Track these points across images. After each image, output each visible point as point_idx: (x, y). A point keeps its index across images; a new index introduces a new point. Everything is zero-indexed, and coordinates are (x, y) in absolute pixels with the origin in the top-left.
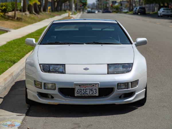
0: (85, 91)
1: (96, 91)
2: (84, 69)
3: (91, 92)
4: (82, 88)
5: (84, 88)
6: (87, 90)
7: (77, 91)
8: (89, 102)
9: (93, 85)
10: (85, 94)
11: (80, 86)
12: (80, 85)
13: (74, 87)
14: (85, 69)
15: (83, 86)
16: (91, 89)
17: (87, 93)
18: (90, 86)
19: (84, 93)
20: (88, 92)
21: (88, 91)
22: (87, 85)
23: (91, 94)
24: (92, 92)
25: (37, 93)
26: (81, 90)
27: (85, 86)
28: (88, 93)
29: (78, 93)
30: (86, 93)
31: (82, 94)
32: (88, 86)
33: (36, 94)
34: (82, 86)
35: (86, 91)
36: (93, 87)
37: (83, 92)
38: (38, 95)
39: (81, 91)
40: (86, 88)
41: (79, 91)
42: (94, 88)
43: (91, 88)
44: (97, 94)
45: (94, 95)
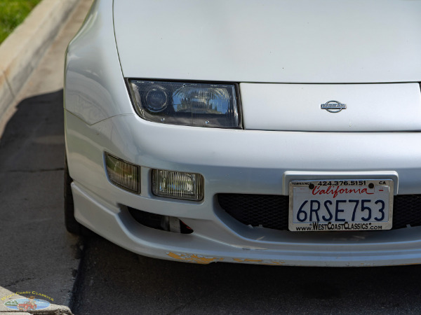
0: (332, 208)
1: (381, 211)
2: (323, 107)
3: (360, 214)
4: (322, 198)
5: (330, 197)
6: (341, 206)
7: (300, 211)
8: (351, 255)
9: (371, 186)
10: (333, 220)
11: (311, 186)
12: (312, 184)
13: (284, 193)
14: (327, 107)
15: (325, 188)
16: (363, 201)
17: (340, 216)
18: (356, 187)
19: (328, 217)
20: (346, 215)
21: (348, 208)
22: (346, 183)
23: (358, 220)
24: (366, 214)
25: (118, 210)
26: (315, 206)
27: (334, 189)
28: (349, 219)
29: (302, 216)
30: (337, 220)
31: (322, 222)
32: (349, 188)
33: (114, 214)
34: (322, 188)
35: (337, 211)
36: (369, 190)
37: (323, 212)
38: (121, 215)
39: (316, 211)
40: (340, 197)
41: (307, 208)
42: (375, 195)
43: (361, 197)
44: (387, 224)
45: (374, 224)
